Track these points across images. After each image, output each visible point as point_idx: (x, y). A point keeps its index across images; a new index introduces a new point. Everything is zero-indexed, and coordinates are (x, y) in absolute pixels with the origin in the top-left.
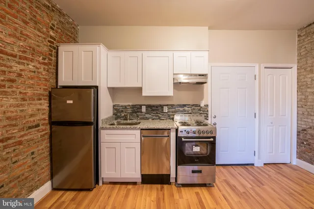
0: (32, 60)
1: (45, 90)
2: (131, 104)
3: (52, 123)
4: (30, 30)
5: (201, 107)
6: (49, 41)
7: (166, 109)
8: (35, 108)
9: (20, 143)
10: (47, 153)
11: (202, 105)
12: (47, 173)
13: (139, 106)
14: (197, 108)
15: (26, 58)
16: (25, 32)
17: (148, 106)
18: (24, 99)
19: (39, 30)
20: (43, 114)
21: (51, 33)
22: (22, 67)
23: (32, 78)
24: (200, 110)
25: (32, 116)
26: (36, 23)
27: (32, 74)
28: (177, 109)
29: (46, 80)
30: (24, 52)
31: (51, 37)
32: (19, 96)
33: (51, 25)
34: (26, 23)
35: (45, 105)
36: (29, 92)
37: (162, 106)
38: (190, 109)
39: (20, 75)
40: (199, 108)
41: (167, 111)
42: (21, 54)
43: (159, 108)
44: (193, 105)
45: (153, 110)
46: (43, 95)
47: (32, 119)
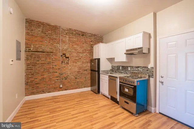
0: (85, 53)
1: (89, 60)
2: (117, 65)
3: (91, 70)
4: (84, 45)
5: (149, 69)
6: (91, 46)
7: (129, 69)
8: (86, 65)
9: (82, 74)
10: (89, 79)
11: (149, 67)
12: (89, 84)
13: (119, 67)
14: (146, 69)
15: (83, 52)
16: (83, 46)
17: (123, 67)
18: (83, 63)
19: (87, 44)
20: (88, 67)
21: (91, 43)
22: (82, 55)
23: (85, 57)
24: (147, 70)
25: (85, 67)
26: (86, 42)
27: (85, 56)
28: (134, 69)
29: (89, 57)
30: (83, 51)
31: (91, 44)
32: (82, 62)
33: (91, 41)
34: (83, 43)
35: (89, 65)
36: (84, 61)
37: (128, 67)
38: (141, 69)
39: (82, 57)
40: (147, 69)
41: (130, 70)
42: (82, 52)
43: (127, 68)
44: (143, 67)
45: (124, 69)
46: (88, 62)
47: (85, 68)
